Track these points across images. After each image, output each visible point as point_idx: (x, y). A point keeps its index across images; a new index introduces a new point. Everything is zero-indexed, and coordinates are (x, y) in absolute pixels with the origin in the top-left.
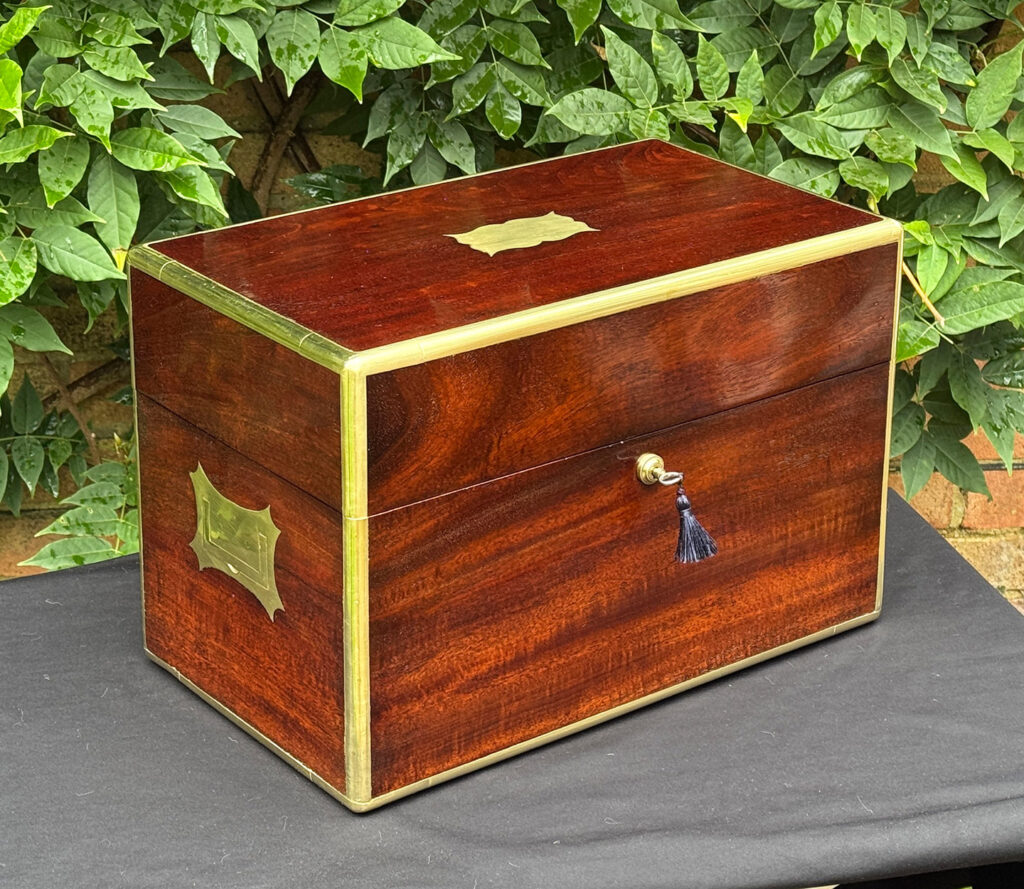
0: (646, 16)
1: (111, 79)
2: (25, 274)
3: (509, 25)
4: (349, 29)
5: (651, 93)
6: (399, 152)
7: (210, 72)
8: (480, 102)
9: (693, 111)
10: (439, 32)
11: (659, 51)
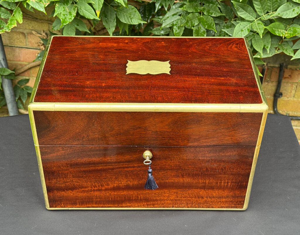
2: (72, 16)
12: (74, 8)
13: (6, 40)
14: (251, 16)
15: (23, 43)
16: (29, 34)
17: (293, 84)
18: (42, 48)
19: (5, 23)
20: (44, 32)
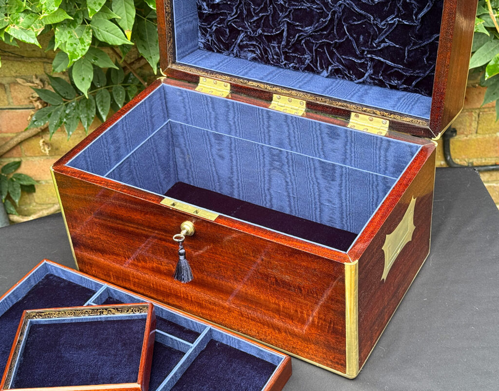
2: (86, 44)
12: (88, 31)
15: (3, 101)
16: (12, 85)
17: (472, 112)
18: (38, 106)
20: (37, 77)
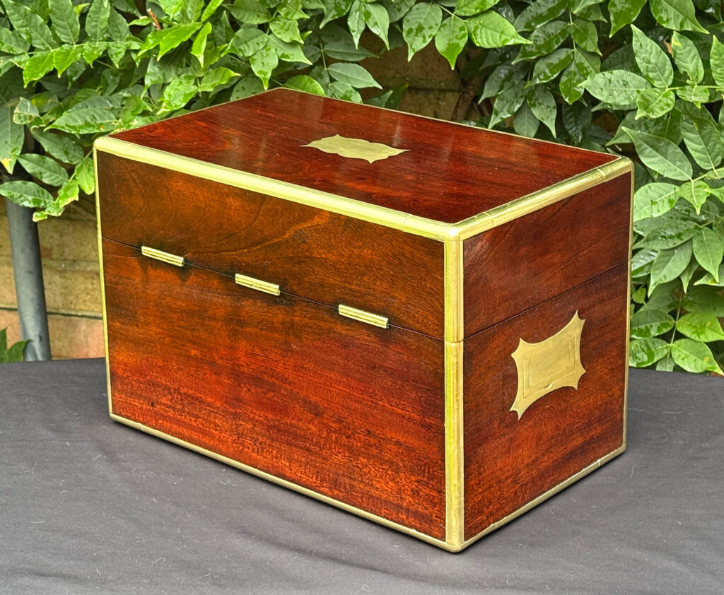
0: (674, 20)
1: (281, 40)
3: (584, 22)
4: (464, 18)
5: (668, 77)
6: (503, 107)
7: (356, 41)
8: (555, 76)
9: (697, 93)
10: (533, 24)
11: (677, 47)
13: (54, 294)
14: (679, 169)
19: (51, 197)
